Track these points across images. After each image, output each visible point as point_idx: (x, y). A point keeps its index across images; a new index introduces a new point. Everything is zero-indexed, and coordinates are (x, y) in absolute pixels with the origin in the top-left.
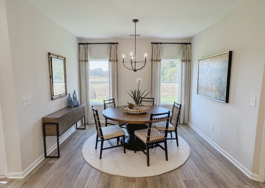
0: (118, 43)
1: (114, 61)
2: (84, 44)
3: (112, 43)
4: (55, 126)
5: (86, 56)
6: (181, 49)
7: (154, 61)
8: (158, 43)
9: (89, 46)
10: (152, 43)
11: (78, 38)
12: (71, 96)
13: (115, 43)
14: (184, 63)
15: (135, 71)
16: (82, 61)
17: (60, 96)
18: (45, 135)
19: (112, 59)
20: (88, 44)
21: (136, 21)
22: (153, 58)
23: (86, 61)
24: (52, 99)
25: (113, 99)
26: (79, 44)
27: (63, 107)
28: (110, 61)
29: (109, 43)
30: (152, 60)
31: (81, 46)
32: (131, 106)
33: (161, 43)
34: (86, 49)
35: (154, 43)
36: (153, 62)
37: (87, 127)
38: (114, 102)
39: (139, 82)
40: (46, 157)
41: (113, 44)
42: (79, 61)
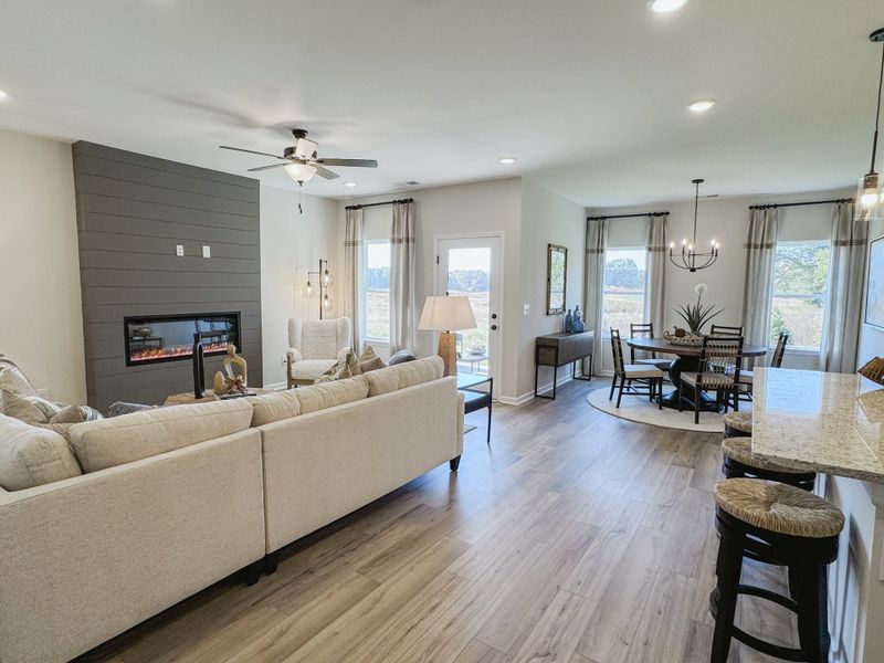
0: (668, 213)
1: (658, 250)
2: (597, 219)
3: (655, 214)
4: (554, 350)
5: (600, 241)
6: (834, 216)
7: (756, 247)
8: (769, 207)
9: (607, 221)
10: (751, 208)
11: (588, 209)
12: (572, 314)
13: (663, 214)
14: (843, 250)
15: (693, 270)
16: (593, 251)
17: (557, 313)
18: (537, 363)
19: (653, 245)
20: (606, 218)
21: (698, 181)
22: (753, 241)
23: (600, 251)
24: (548, 314)
25: (651, 325)
26: (588, 219)
27: (559, 331)
28: (650, 249)
29: (650, 215)
30: (749, 246)
31: (592, 223)
32: (680, 333)
33: (775, 206)
34: (601, 228)
35: (756, 207)
36: (752, 250)
37: (592, 379)
38: (651, 330)
39: (701, 291)
40: (536, 396)
41: (658, 217)
42: (587, 251)
